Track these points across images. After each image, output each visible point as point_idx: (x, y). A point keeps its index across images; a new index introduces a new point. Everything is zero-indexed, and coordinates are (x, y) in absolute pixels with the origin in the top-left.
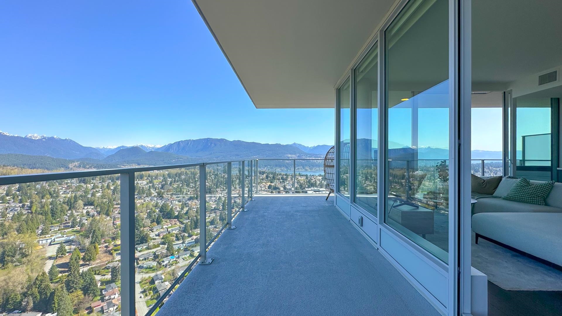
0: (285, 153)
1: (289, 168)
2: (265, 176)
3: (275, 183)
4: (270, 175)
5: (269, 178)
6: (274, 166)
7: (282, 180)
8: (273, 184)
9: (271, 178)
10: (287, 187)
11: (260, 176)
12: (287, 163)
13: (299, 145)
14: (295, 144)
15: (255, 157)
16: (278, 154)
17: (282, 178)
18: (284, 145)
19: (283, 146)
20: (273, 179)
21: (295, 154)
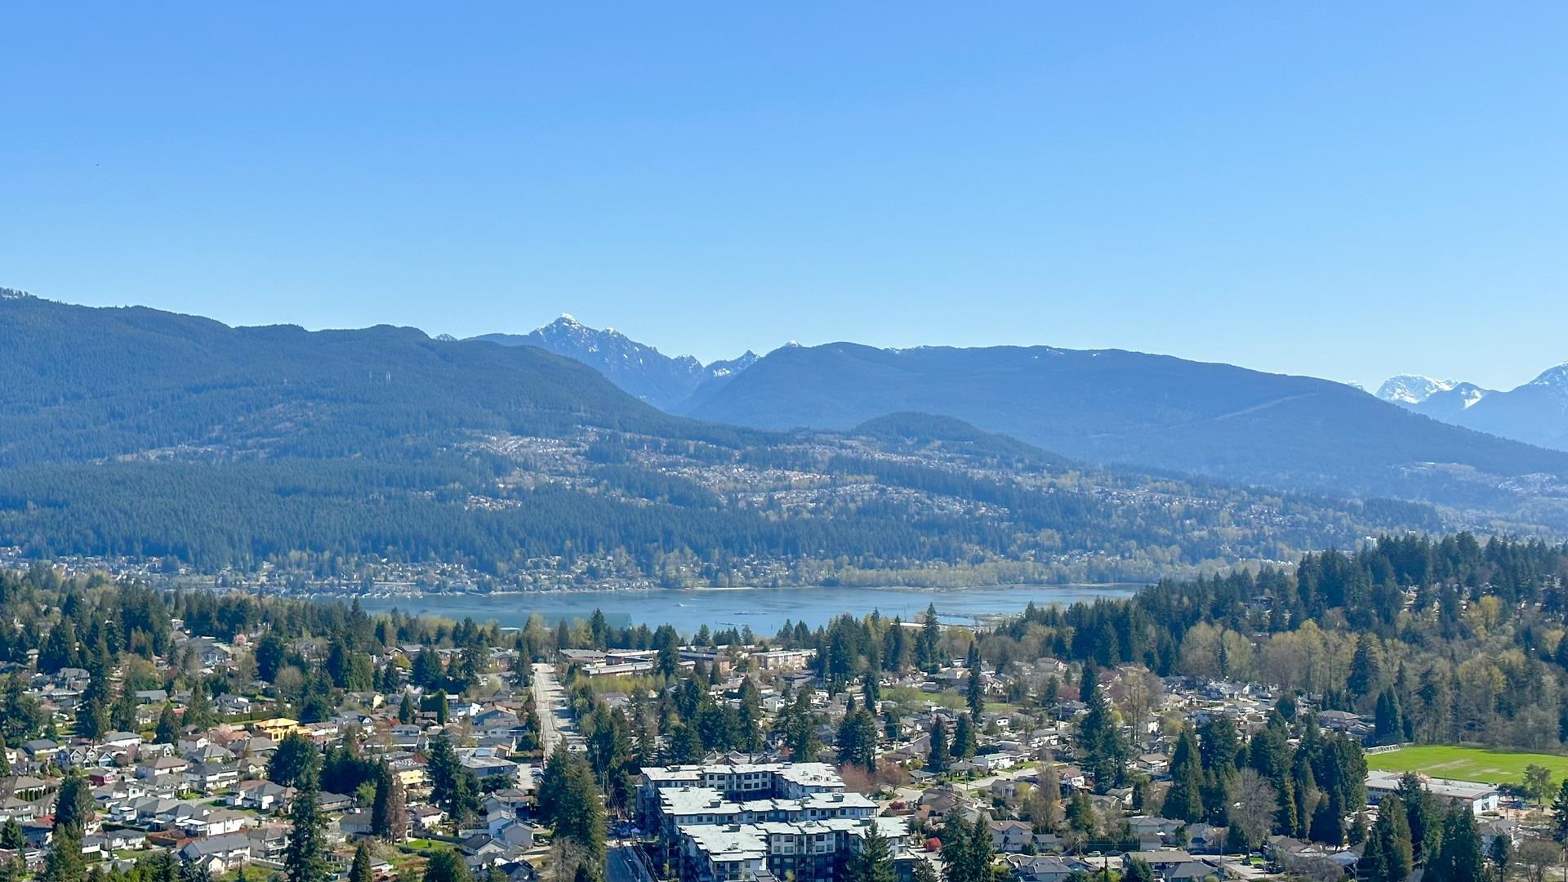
0: (462, 423)
1: (502, 566)
2: (245, 644)
3: (346, 718)
4: (306, 635)
5: (288, 674)
6: (350, 550)
7: (415, 691)
8: (322, 733)
9: (303, 667)
10: (464, 760)
11: (190, 652)
12: (479, 517)
13: (603, 338)
14: (561, 329)
15: (153, 455)
16: (390, 433)
17: (422, 671)
18: (455, 342)
19: (448, 350)
20: (329, 681)
21: (561, 430)
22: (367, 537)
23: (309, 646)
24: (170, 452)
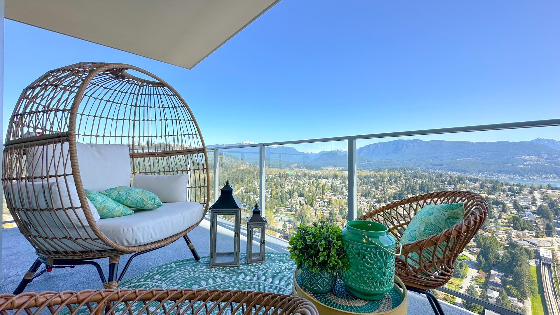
0: (517, 154)
1: (526, 176)
2: (478, 184)
3: (496, 195)
4: (488, 183)
5: (486, 188)
6: (495, 172)
7: (510, 193)
8: (492, 197)
9: (488, 188)
10: (520, 204)
11: (469, 184)
12: (521, 168)
13: (549, 141)
14: (538, 139)
15: (462, 159)
16: (503, 156)
17: (510, 190)
18: (515, 143)
20: (493, 190)
21: (539, 155)
22: (498, 170)
23: (489, 185)
24: (465, 159)
